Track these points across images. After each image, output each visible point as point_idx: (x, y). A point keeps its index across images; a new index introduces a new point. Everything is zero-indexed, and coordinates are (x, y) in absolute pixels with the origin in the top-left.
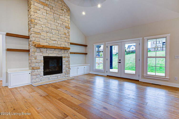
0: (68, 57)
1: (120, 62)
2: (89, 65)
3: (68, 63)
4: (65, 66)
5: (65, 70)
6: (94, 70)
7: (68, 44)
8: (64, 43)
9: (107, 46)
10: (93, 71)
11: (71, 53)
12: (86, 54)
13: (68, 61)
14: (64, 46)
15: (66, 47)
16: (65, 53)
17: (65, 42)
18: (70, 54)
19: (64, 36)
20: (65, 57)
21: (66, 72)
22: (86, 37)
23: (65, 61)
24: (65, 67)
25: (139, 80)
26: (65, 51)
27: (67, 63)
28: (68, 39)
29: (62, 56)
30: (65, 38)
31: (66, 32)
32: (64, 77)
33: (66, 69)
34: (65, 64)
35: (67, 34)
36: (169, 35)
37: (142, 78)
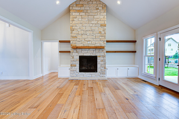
0: (104, 57)
3: (103, 62)
4: (100, 65)
5: (100, 70)
7: (104, 42)
8: (99, 42)
9: (160, 38)
10: (142, 75)
11: (107, 52)
12: (135, 52)
14: (99, 45)
15: (101, 45)
16: (100, 52)
17: (100, 41)
19: (99, 35)
20: (100, 56)
21: (101, 72)
23: (100, 61)
24: (100, 66)
26: (100, 50)
28: (103, 37)
29: (96, 55)
30: (100, 37)
31: (102, 30)
32: (99, 77)
33: (101, 68)
34: (99, 63)
35: (103, 32)
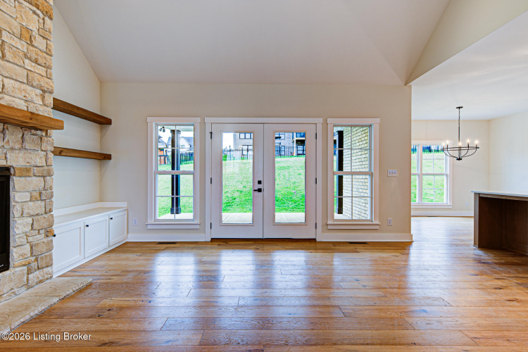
0: (46, 174)
1: (260, 190)
2: (124, 205)
3: (43, 203)
4: (30, 220)
5: (28, 247)
6: (149, 227)
7: (43, 98)
8: (24, 86)
9: (211, 133)
10: (146, 228)
11: (60, 152)
12: (108, 157)
13: (44, 196)
14: (21, 105)
15: (32, 109)
16: (27, 146)
17: (29, 83)
18: (51, 155)
19: (22, 46)
20: (26, 172)
21: (33, 259)
22: (102, 82)
23: (26, 196)
24: (28, 229)
25: (315, 239)
26: (28, 135)
27: (38, 207)
28: (41, 70)
29: (9, 164)
30: (27, 61)
31: (34, 27)
32: (24, 292)
33: (30, 239)
34: (26, 211)
35: (40, 43)
36: (378, 120)
37: (323, 232)
